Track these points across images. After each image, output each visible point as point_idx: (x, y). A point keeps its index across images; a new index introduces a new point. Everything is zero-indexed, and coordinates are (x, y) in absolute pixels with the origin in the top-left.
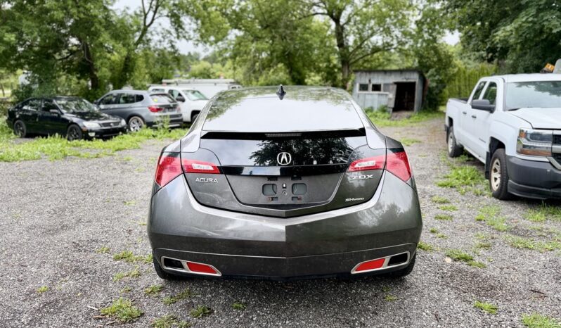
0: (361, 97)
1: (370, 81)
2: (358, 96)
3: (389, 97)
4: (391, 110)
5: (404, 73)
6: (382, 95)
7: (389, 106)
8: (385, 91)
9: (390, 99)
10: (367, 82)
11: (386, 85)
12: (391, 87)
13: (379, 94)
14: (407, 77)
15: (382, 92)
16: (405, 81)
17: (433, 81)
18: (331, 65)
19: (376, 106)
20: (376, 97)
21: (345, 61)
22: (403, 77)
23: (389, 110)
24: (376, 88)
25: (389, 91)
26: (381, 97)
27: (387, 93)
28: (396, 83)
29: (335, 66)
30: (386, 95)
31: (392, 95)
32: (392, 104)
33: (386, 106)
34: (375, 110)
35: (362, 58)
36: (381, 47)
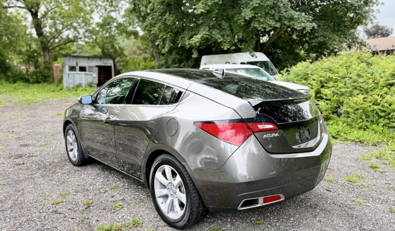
0: (71, 76)
1: (77, 64)
2: (69, 75)
3: (94, 76)
4: (96, 86)
5: (102, 60)
6: (87, 74)
7: (94, 82)
8: (89, 72)
9: (94, 78)
10: (75, 65)
11: (90, 67)
12: (94, 69)
13: (85, 74)
14: (105, 62)
15: (87, 73)
16: (104, 65)
17: (120, 65)
18: (32, 50)
19: (84, 83)
20: (83, 76)
21: (45, 47)
22: (102, 62)
23: (94, 85)
24: (83, 69)
25: (92, 72)
26: (86, 75)
27: (92, 73)
28: (97, 66)
29: (35, 51)
30: (91, 75)
31: (95, 75)
32: (96, 81)
33: (92, 83)
34: (84, 86)
35: (58, 46)
36: (73, 39)
